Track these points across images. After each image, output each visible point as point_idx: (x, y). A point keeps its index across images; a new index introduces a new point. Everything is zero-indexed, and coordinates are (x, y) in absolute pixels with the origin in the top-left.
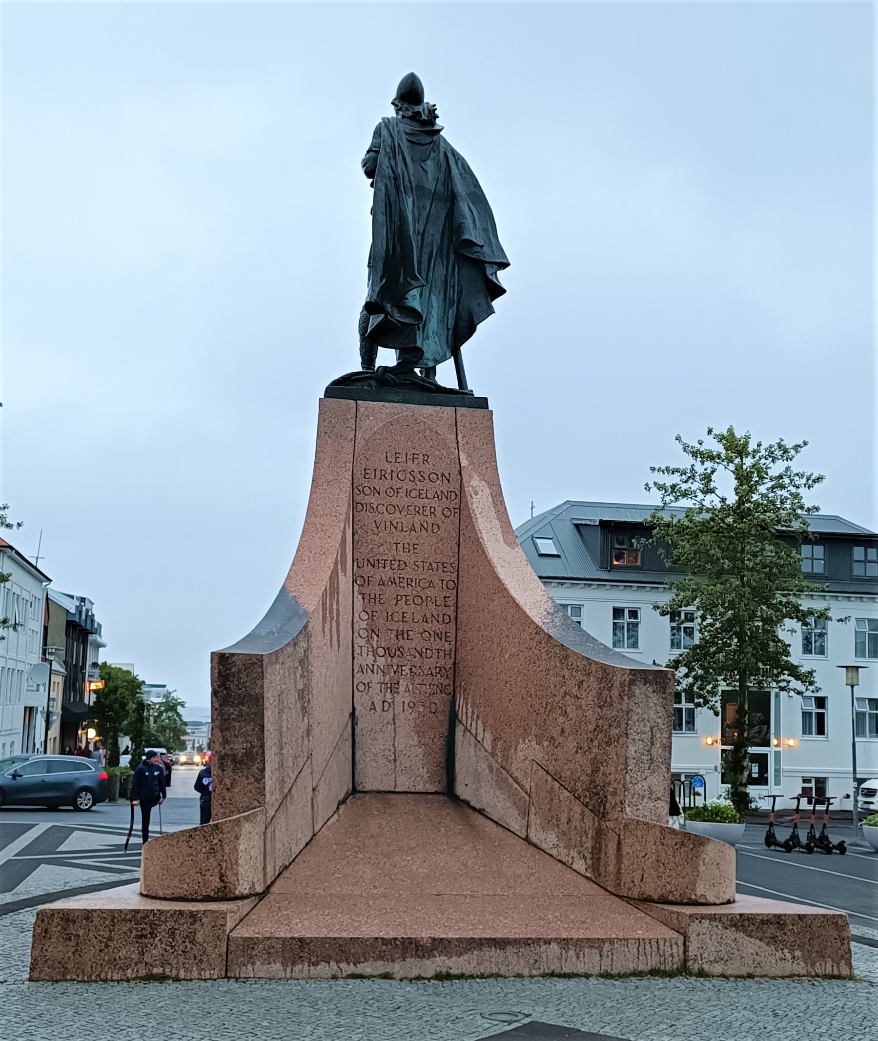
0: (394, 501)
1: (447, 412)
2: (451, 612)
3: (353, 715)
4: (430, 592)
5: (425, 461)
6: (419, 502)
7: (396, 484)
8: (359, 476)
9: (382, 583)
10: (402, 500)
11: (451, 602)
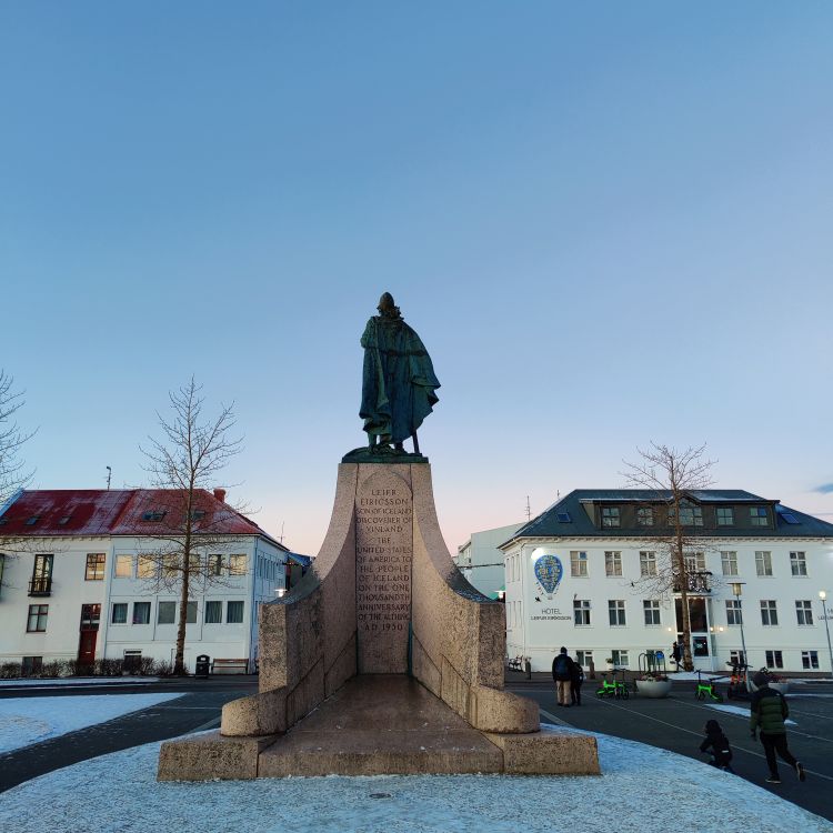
0: (377, 516)
1: (405, 467)
2: (408, 574)
3: (356, 632)
4: (398, 564)
5: (394, 492)
6: (391, 516)
7: (378, 506)
8: (359, 505)
9: (371, 560)
10: (381, 515)
11: (409, 569)
